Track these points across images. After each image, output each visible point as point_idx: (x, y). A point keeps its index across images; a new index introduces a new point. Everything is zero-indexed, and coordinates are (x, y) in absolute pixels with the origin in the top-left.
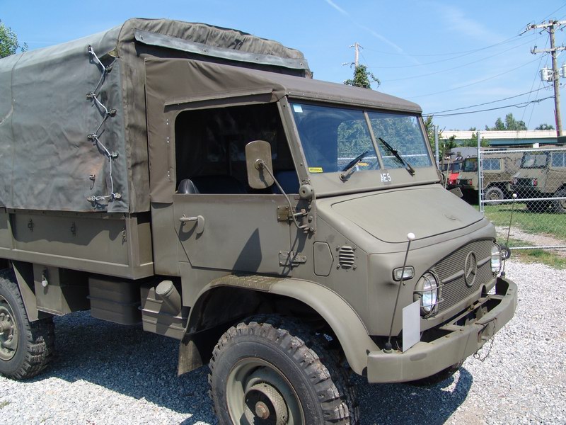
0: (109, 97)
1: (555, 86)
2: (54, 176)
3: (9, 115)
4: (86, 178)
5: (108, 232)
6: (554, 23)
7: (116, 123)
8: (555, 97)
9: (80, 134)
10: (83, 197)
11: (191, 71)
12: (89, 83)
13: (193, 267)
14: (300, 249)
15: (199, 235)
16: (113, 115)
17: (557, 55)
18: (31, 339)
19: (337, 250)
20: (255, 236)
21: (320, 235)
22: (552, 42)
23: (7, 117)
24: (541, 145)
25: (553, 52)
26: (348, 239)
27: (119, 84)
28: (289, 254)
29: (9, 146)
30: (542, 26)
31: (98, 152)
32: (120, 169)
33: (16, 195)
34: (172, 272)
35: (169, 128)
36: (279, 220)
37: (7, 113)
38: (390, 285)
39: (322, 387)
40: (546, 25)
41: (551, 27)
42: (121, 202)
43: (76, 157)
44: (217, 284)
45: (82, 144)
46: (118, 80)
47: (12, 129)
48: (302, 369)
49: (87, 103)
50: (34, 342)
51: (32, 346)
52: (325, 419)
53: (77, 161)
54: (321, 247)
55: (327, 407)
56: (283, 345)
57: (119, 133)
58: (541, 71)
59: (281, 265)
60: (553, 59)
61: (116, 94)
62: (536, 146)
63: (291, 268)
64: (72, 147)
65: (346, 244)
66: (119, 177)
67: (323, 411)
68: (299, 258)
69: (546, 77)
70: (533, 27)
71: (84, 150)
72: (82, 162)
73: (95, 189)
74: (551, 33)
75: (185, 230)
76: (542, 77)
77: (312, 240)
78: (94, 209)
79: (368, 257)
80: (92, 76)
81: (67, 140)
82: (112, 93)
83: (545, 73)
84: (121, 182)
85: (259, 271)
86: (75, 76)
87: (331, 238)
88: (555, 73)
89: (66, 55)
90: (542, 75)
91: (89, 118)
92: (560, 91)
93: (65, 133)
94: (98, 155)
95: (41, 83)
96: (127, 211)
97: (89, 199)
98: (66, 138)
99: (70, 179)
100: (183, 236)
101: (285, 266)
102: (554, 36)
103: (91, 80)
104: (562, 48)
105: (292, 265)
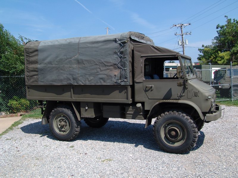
0: (124, 53)
1: (183, 47)
2: (98, 75)
3: (77, 56)
4: (113, 75)
5: (118, 91)
6: (182, 25)
7: (126, 60)
8: (183, 51)
9: (110, 63)
10: (112, 81)
11: (150, 47)
12: (115, 49)
13: (149, 99)
14: (183, 92)
15: (152, 90)
16: (125, 58)
17: (184, 36)
18: (77, 126)
19: (194, 92)
20: (170, 90)
21: (189, 88)
22: (182, 31)
23: (75, 57)
24: (172, 68)
25: (182, 35)
26: (197, 89)
27: (128, 50)
28: (181, 94)
29: (76, 66)
30: (178, 25)
31: (118, 68)
32: (127, 73)
33: (80, 81)
34: (142, 101)
35: (142, 62)
36: (178, 86)
37: (76, 56)
38: (207, 100)
39: (192, 125)
40: (180, 25)
41: (181, 26)
42: (127, 82)
43: (108, 69)
44: (161, 102)
45: (111, 66)
46: (127, 48)
47: (78, 60)
48: (187, 121)
49: (113, 54)
50: (77, 128)
51: (76, 129)
52: (193, 132)
53: (108, 71)
54: (189, 92)
55: (193, 129)
56: (181, 116)
57: (127, 63)
58: (178, 42)
59: (178, 97)
60: (182, 38)
61: (126, 52)
62: (171, 69)
63: (181, 97)
64: (106, 66)
65: (196, 91)
66: (126, 75)
67: (193, 130)
68: (183, 95)
69: (180, 44)
70: (175, 26)
71: (112, 67)
72: (111, 71)
73: (116, 78)
74: (181, 28)
75: (147, 89)
76: (179, 44)
77: (187, 90)
78: (115, 84)
79: (202, 93)
80: (117, 47)
81: (104, 64)
82: (125, 52)
83: (180, 42)
84: (127, 76)
85: (171, 99)
86: (109, 46)
87: (192, 89)
88: (183, 43)
89: (105, 40)
90: (178, 43)
91: (114, 58)
92: (185, 49)
93: (104, 62)
94: (117, 69)
95: (93, 47)
96: (129, 84)
97: (114, 81)
98: (104, 63)
99: (106, 76)
100: (146, 91)
101: (179, 97)
102: (182, 29)
103: (116, 48)
104: (185, 34)
105: (181, 96)
